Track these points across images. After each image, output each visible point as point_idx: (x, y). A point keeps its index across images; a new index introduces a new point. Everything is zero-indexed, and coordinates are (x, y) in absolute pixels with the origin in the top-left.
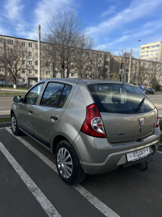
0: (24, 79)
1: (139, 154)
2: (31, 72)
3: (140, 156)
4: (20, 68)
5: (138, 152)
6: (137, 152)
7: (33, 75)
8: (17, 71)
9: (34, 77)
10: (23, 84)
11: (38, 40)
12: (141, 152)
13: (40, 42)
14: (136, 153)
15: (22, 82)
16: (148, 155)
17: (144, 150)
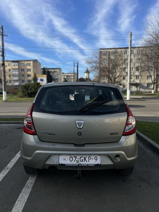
0: (124, 85)
1: (79, 160)
2: (131, 78)
3: (80, 162)
4: (119, 76)
5: (78, 157)
6: (76, 157)
7: (134, 81)
8: (115, 78)
9: (135, 82)
10: (123, 90)
11: (129, 46)
12: (83, 158)
13: (131, 48)
14: (74, 159)
15: (122, 88)
16: (95, 165)
17: (89, 157)
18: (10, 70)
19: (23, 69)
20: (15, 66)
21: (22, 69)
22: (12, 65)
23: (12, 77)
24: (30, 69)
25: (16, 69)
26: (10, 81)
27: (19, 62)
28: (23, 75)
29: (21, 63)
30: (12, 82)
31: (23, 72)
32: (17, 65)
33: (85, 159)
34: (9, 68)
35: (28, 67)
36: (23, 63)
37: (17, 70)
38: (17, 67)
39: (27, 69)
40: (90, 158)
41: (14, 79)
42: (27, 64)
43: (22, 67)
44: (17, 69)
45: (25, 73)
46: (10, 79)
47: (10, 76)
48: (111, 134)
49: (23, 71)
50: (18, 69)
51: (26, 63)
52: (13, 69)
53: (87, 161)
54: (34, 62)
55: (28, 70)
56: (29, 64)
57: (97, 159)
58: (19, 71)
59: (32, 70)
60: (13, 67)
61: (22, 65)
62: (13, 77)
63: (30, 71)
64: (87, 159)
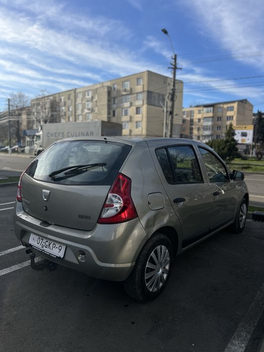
1: (44, 244)
3: (45, 248)
5: (45, 240)
6: (43, 240)
12: (47, 244)
16: (57, 257)
17: (54, 244)
18: (199, 120)
19: (221, 117)
20: (208, 112)
21: (218, 118)
22: (204, 111)
23: (202, 130)
24: (232, 117)
25: (208, 117)
26: (199, 138)
27: (215, 106)
28: (220, 127)
29: (218, 108)
30: (201, 138)
31: (219, 123)
32: (212, 111)
33: (49, 245)
34: (200, 116)
35: (229, 114)
36: (221, 107)
37: (211, 119)
38: (211, 115)
39: (227, 117)
40: (54, 246)
41: (204, 134)
42: (228, 107)
43: (219, 114)
44: (210, 117)
45: (222, 124)
46: (199, 133)
47: (199, 129)
48: (80, 216)
49: (220, 120)
50: (213, 117)
51: (225, 106)
52: (204, 118)
53: (51, 249)
54: (240, 103)
55: (229, 118)
56: (231, 109)
57: (60, 250)
58: (212, 121)
59: (235, 118)
60: (205, 115)
61: (219, 110)
62: (204, 130)
63: (232, 119)
64: (51, 246)
